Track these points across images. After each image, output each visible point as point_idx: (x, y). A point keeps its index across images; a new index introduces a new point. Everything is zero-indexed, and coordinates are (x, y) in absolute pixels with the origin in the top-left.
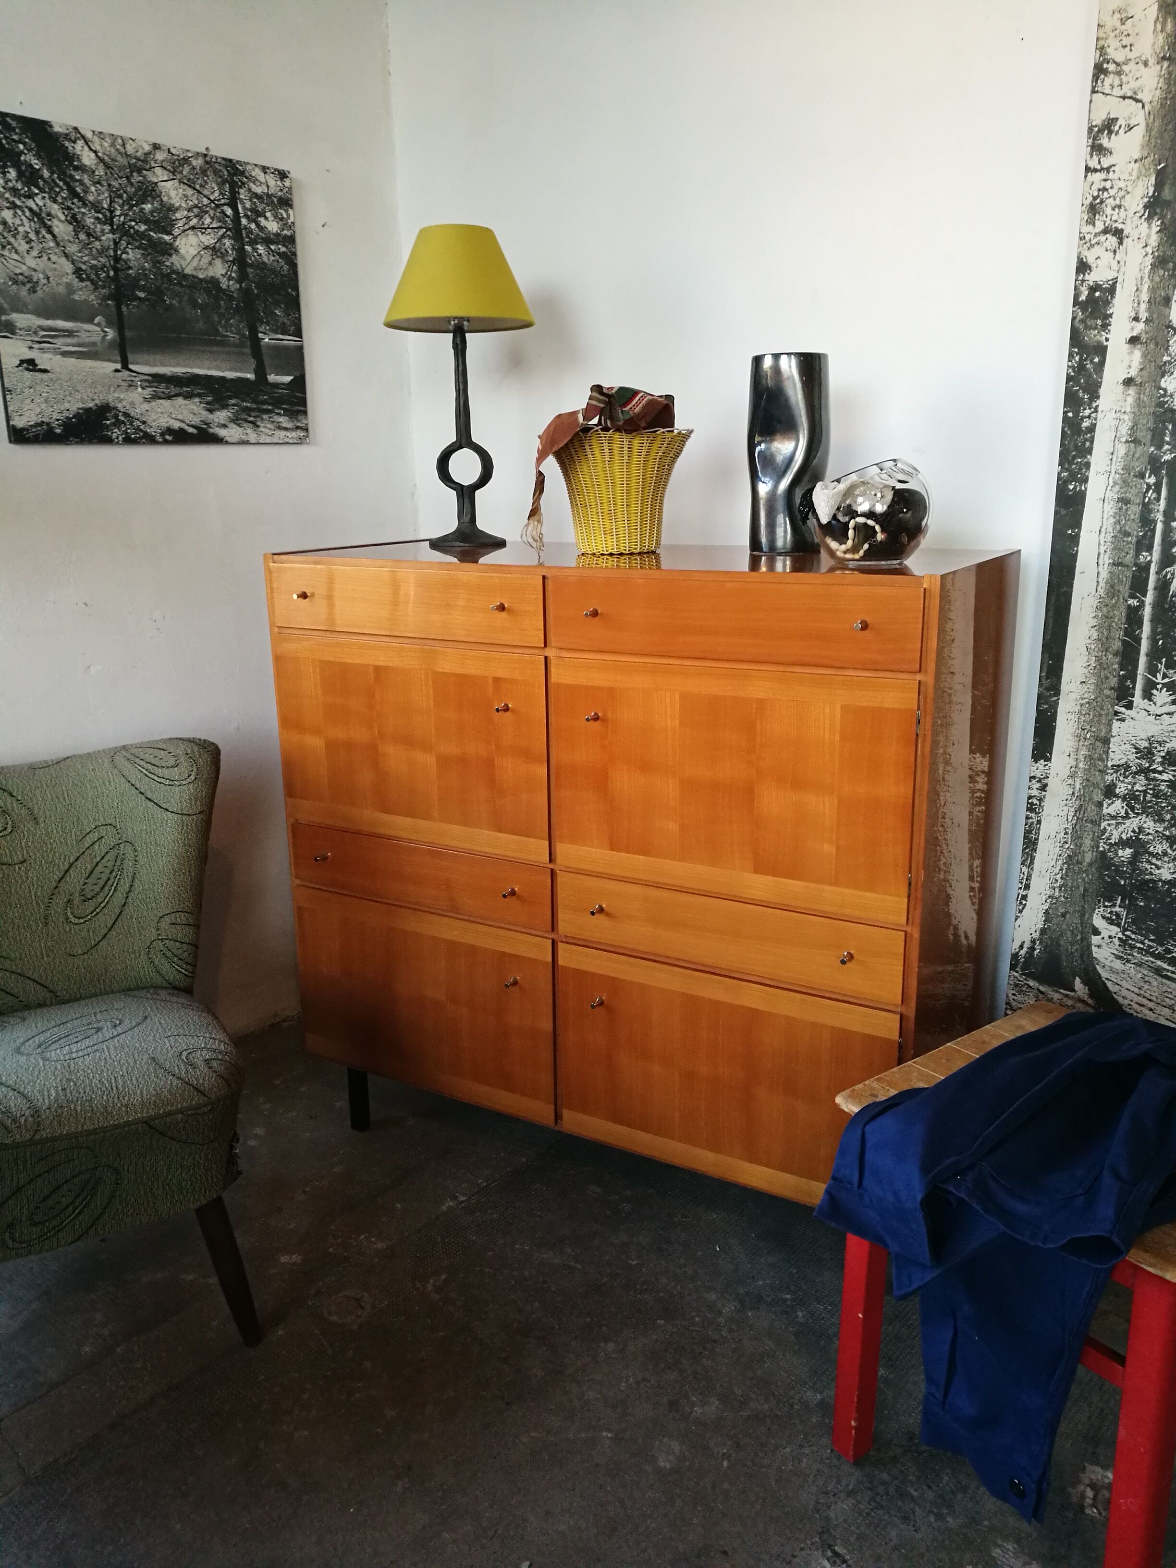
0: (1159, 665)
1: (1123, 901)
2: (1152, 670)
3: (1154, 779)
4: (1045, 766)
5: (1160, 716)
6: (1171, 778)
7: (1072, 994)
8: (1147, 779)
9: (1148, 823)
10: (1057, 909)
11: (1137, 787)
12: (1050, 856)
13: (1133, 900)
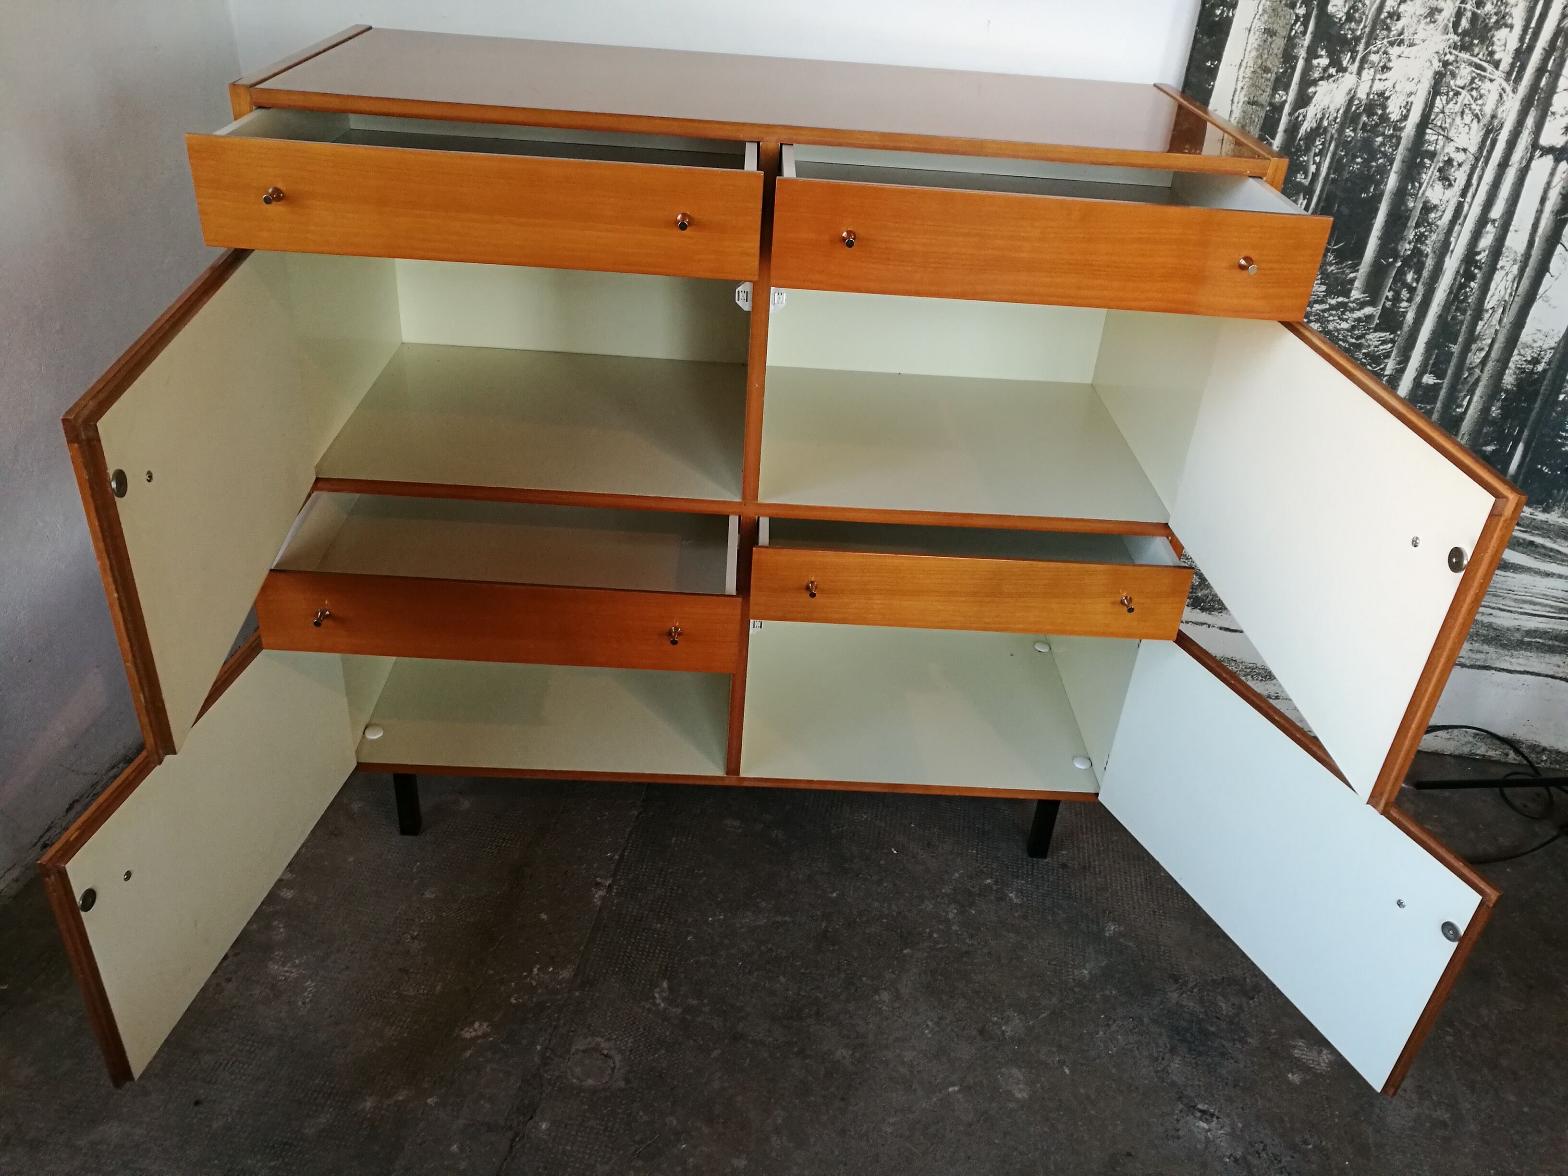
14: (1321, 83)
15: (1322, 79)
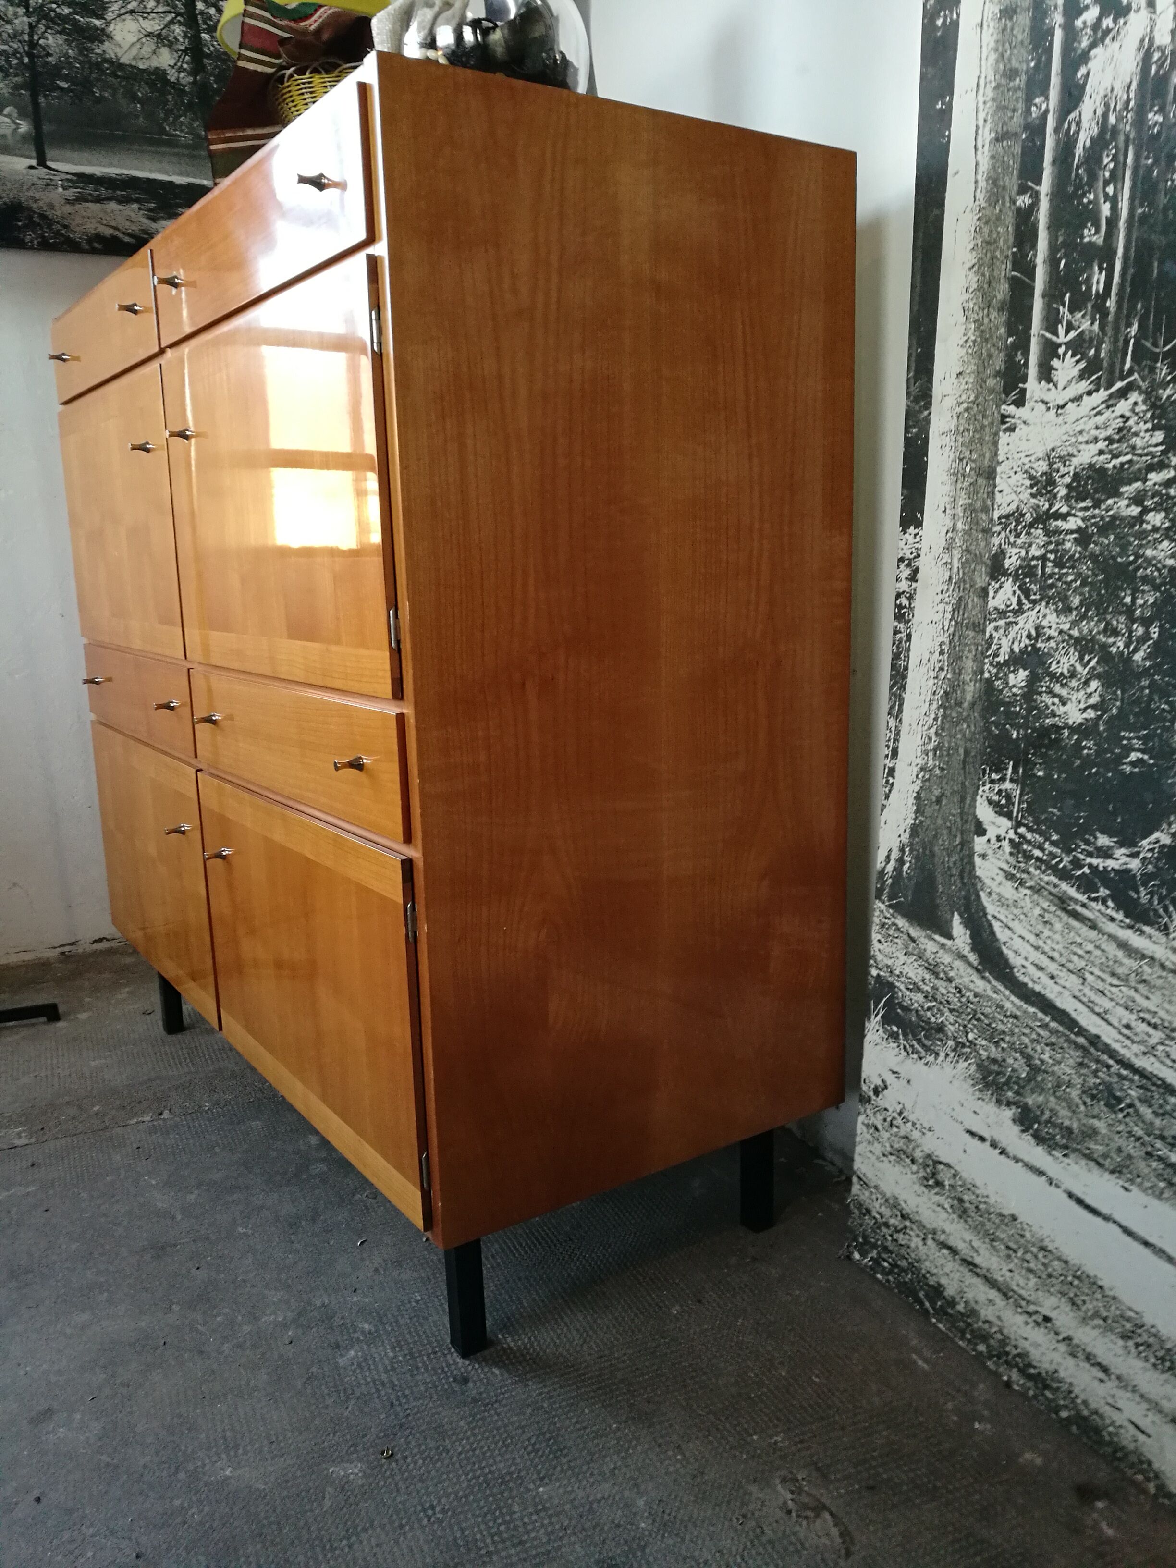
0: (1061, 308)
1: (1015, 769)
2: (1052, 322)
3: (1058, 532)
4: (916, 535)
5: (1063, 407)
6: (1081, 523)
7: (949, 943)
8: (1047, 533)
9: (1049, 618)
10: (930, 789)
11: (1035, 552)
12: (923, 697)
13: (1029, 765)
14: (1092, 53)
15: (1093, 46)
